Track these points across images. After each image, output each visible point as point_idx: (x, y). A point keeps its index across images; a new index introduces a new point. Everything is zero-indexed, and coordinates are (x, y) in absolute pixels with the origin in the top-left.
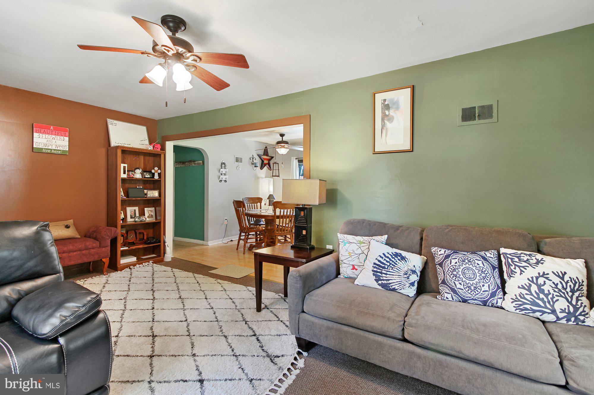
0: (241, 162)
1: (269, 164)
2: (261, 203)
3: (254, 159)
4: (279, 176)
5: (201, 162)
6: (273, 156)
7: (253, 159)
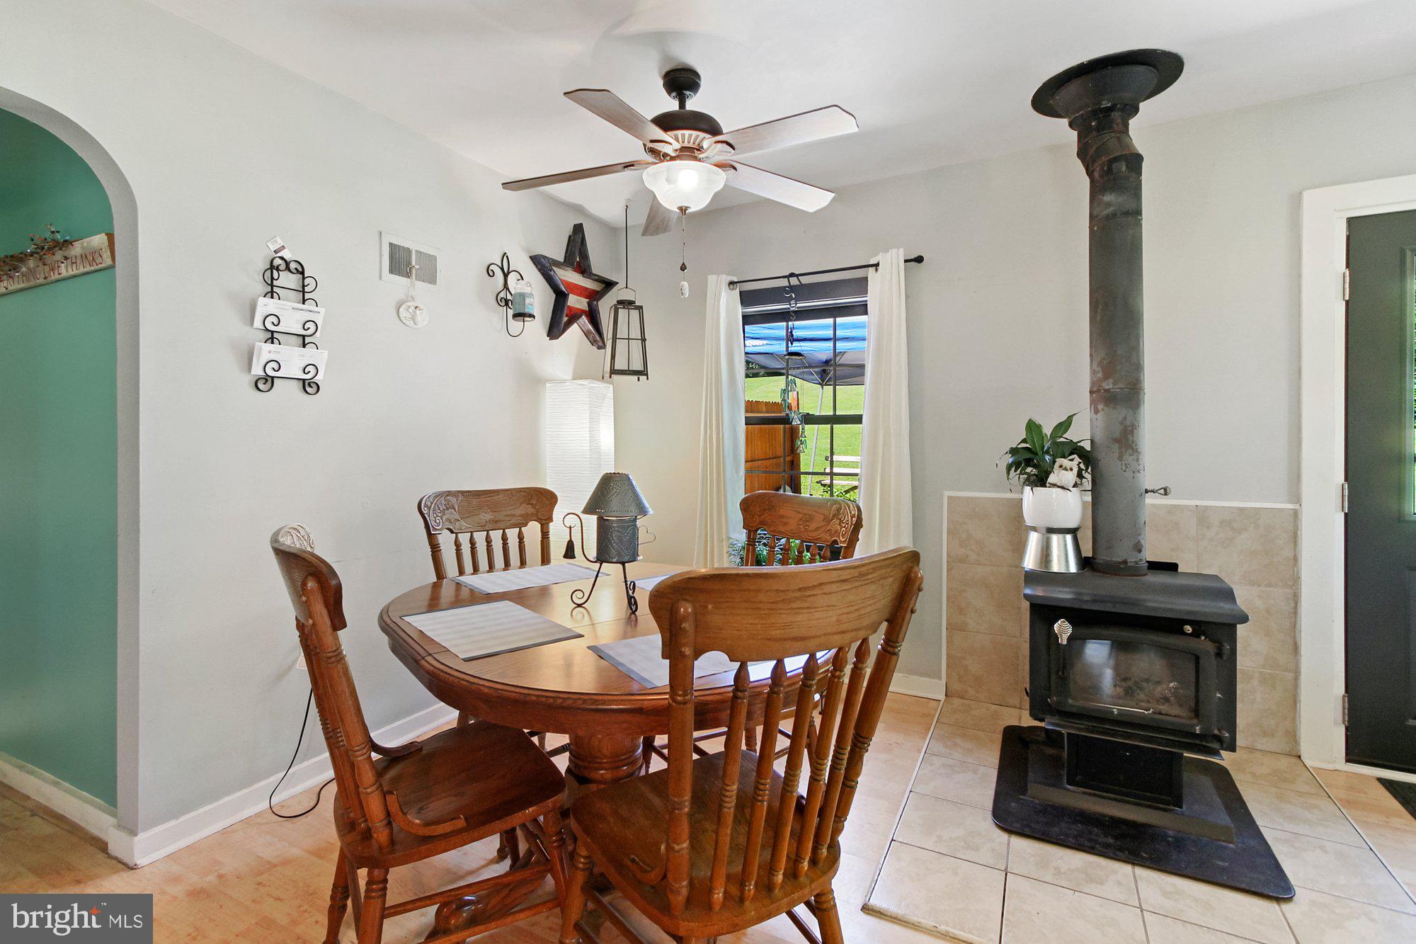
0: (432, 279)
1: (593, 317)
2: (545, 521)
3: (512, 278)
4: (643, 373)
5: (99, 240)
6: (614, 279)
7: (506, 276)
